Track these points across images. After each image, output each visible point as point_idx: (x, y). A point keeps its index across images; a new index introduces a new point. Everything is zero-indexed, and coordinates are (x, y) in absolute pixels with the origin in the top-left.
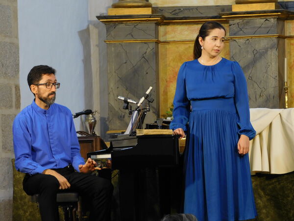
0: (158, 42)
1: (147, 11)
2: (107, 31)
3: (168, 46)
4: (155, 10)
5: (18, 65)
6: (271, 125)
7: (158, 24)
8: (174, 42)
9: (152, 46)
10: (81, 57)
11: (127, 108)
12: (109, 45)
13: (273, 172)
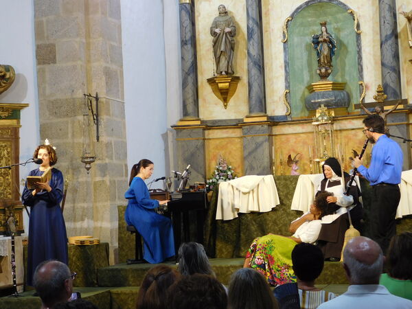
0: (204, 139)
1: (199, 123)
2: (177, 133)
3: (210, 141)
4: (203, 122)
5: (126, 153)
6: (258, 185)
7: (204, 129)
8: (214, 139)
9: (201, 141)
10: (163, 148)
11: (176, 177)
12: (178, 141)
13: (261, 211)
